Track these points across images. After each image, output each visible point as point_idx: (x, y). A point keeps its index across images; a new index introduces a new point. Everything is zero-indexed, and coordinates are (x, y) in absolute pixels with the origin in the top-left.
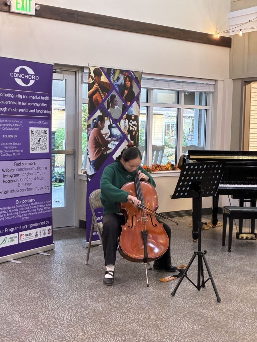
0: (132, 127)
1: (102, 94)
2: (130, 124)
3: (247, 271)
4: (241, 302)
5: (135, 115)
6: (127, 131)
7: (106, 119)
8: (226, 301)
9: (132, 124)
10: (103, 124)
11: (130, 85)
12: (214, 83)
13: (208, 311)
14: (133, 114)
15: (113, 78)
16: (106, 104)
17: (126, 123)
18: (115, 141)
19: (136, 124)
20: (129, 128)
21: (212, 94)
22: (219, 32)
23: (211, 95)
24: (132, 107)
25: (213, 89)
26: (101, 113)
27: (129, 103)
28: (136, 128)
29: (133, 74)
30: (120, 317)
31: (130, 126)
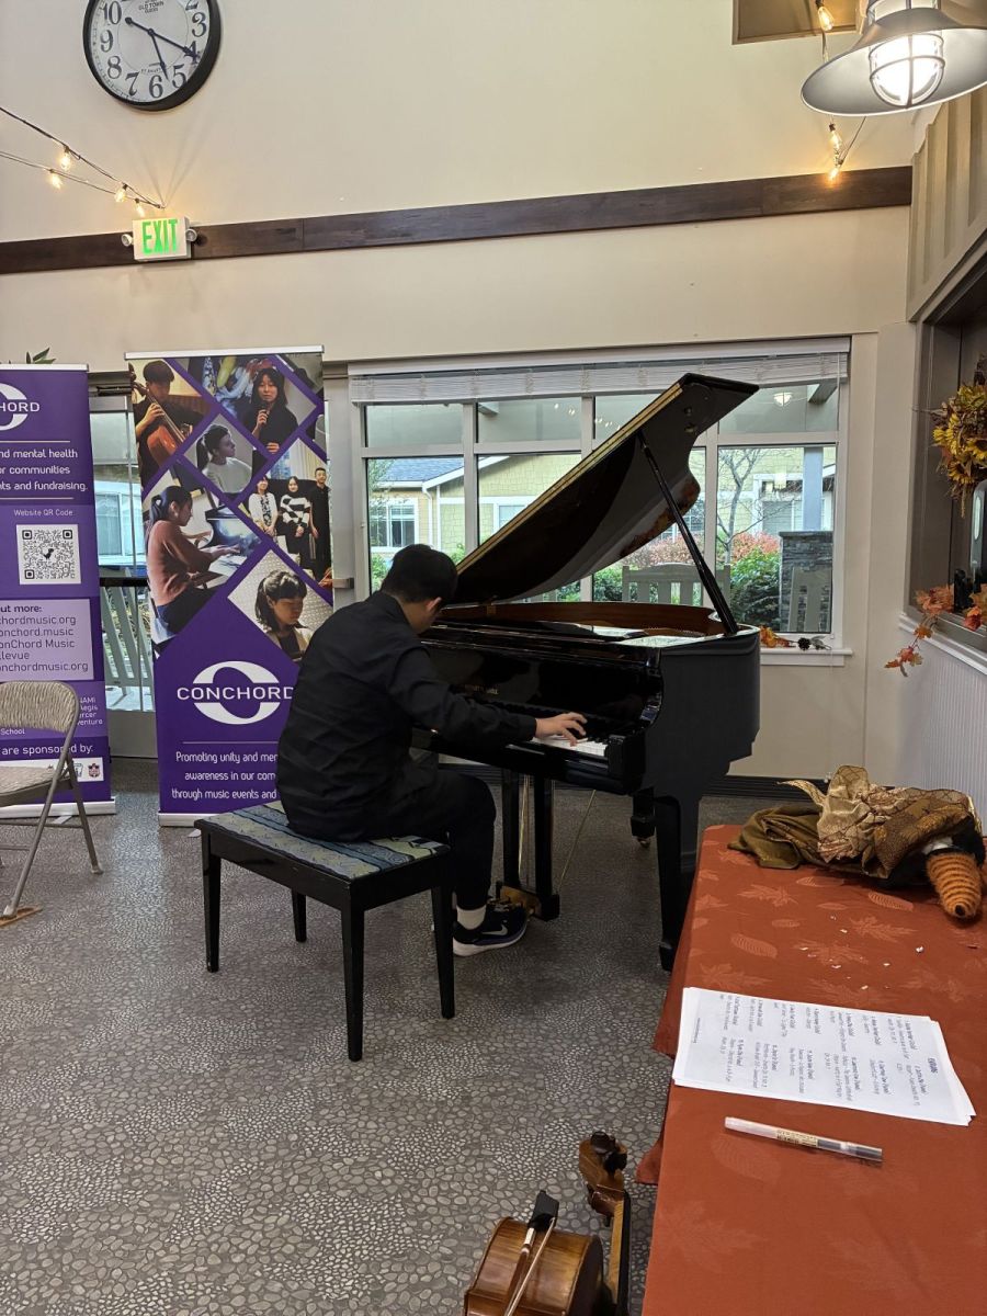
1: (175, 429)
6: (273, 525)
7: (197, 497)
10: (186, 507)
12: (840, 348)
14: (290, 478)
15: (214, 382)
16: (192, 455)
18: (234, 554)
24: (285, 457)
25: (840, 370)
26: (177, 480)
27: (274, 447)
28: (306, 517)
29: (285, 363)
31: (280, 509)
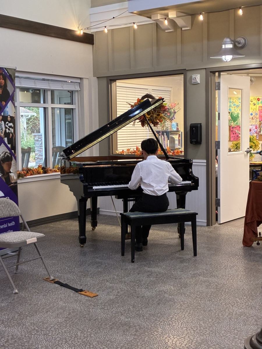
0: (9, 130)
2: (6, 126)
3: (148, 272)
4: (159, 304)
5: (11, 116)
6: (3, 133)
8: (143, 305)
9: (9, 126)
11: (4, 84)
12: (79, 81)
13: (132, 319)
14: (8, 115)
17: (2, 125)
19: (13, 126)
20: (5, 131)
21: (77, 92)
22: (81, 29)
23: (76, 94)
24: (7, 107)
25: (79, 88)
27: (4, 103)
28: (12, 130)
29: (6, 72)
30: (44, 339)
31: (6, 128)
